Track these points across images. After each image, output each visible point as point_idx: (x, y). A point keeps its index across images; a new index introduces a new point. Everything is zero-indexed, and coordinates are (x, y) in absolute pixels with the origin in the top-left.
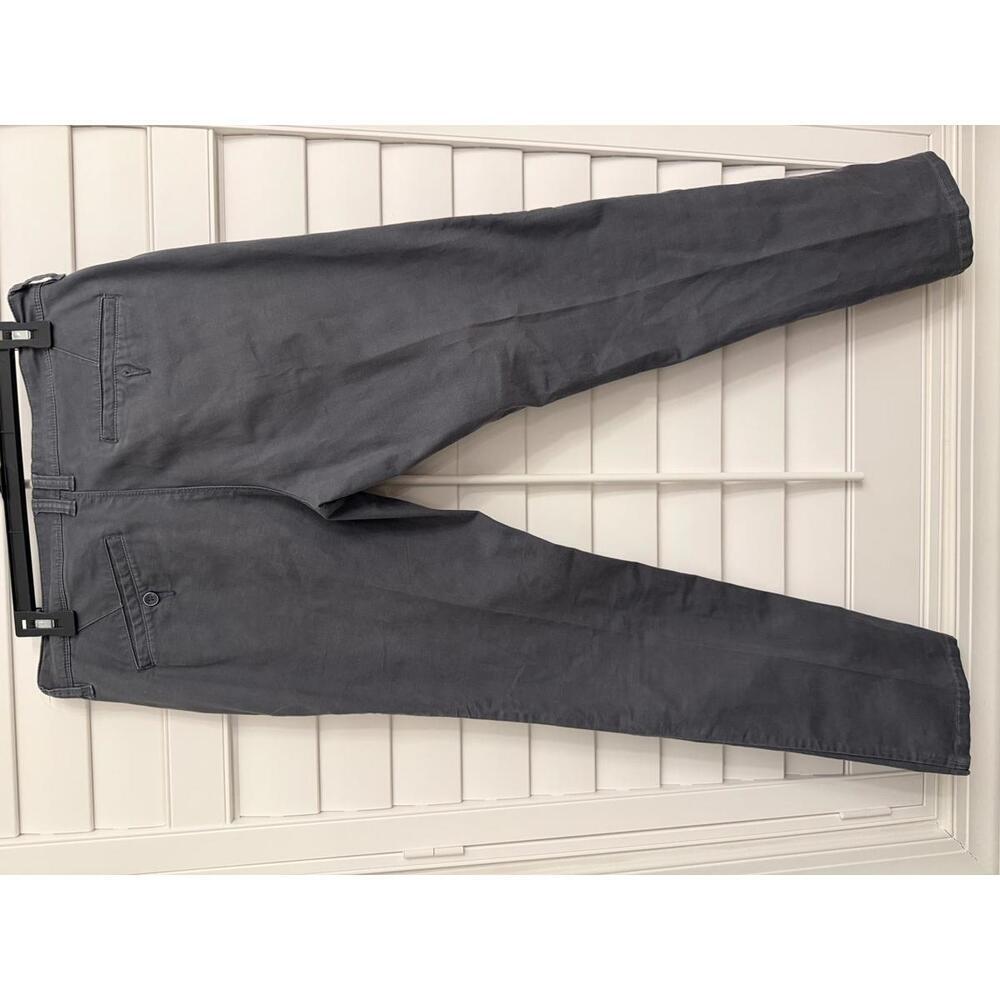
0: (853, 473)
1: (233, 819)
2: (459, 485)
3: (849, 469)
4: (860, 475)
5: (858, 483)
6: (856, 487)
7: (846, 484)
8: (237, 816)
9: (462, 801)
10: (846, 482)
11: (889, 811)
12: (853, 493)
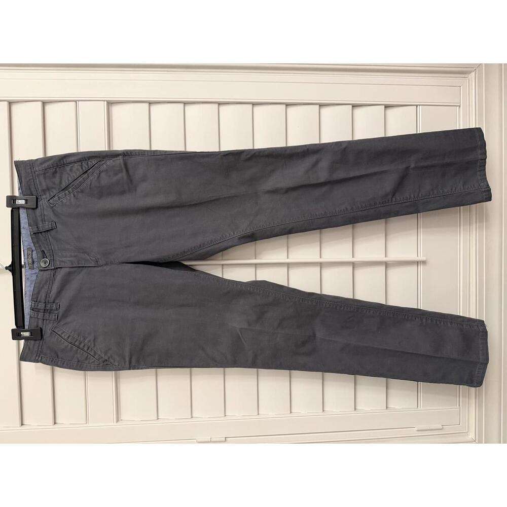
0: (421, 258)
1: (118, 421)
2: (223, 265)
3: (419, 256)
4: (424, 259)
5: (424, 262)
6: (423, 264)
7: (418, 263)
8: (120, 419)
9: (225, 416)
10: (418, 262)
11: (441, 427)
12: (421, 267)
